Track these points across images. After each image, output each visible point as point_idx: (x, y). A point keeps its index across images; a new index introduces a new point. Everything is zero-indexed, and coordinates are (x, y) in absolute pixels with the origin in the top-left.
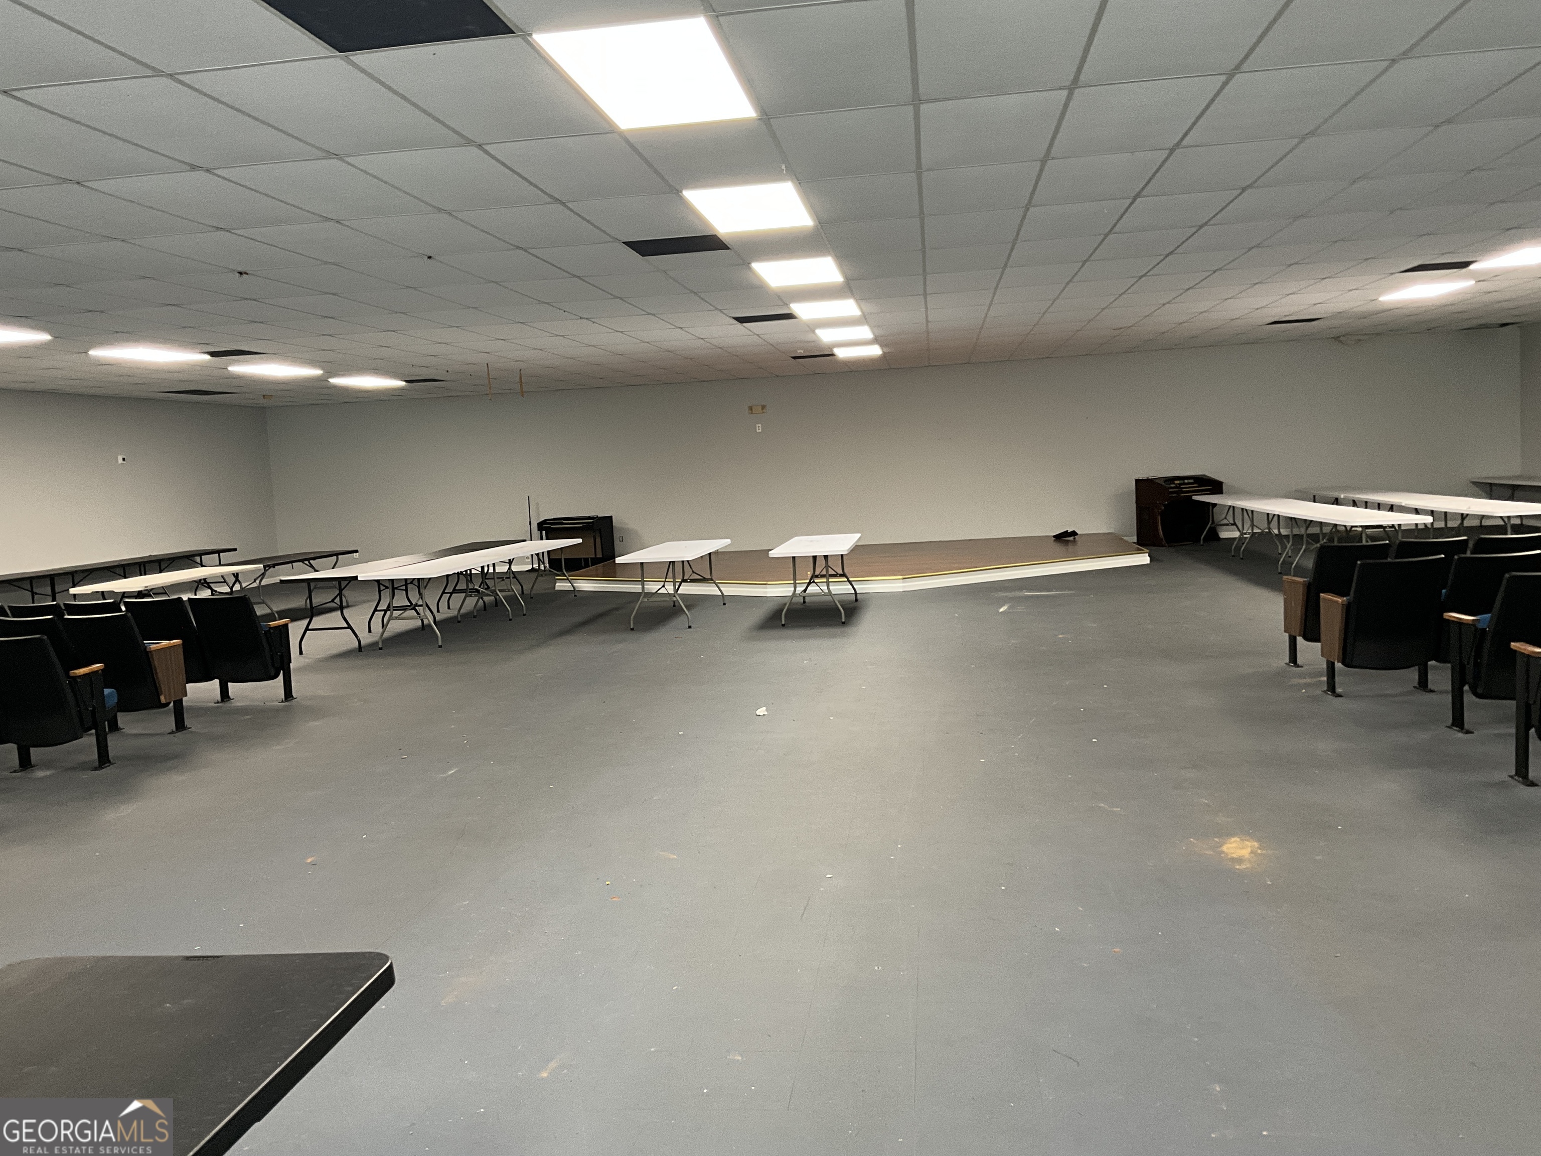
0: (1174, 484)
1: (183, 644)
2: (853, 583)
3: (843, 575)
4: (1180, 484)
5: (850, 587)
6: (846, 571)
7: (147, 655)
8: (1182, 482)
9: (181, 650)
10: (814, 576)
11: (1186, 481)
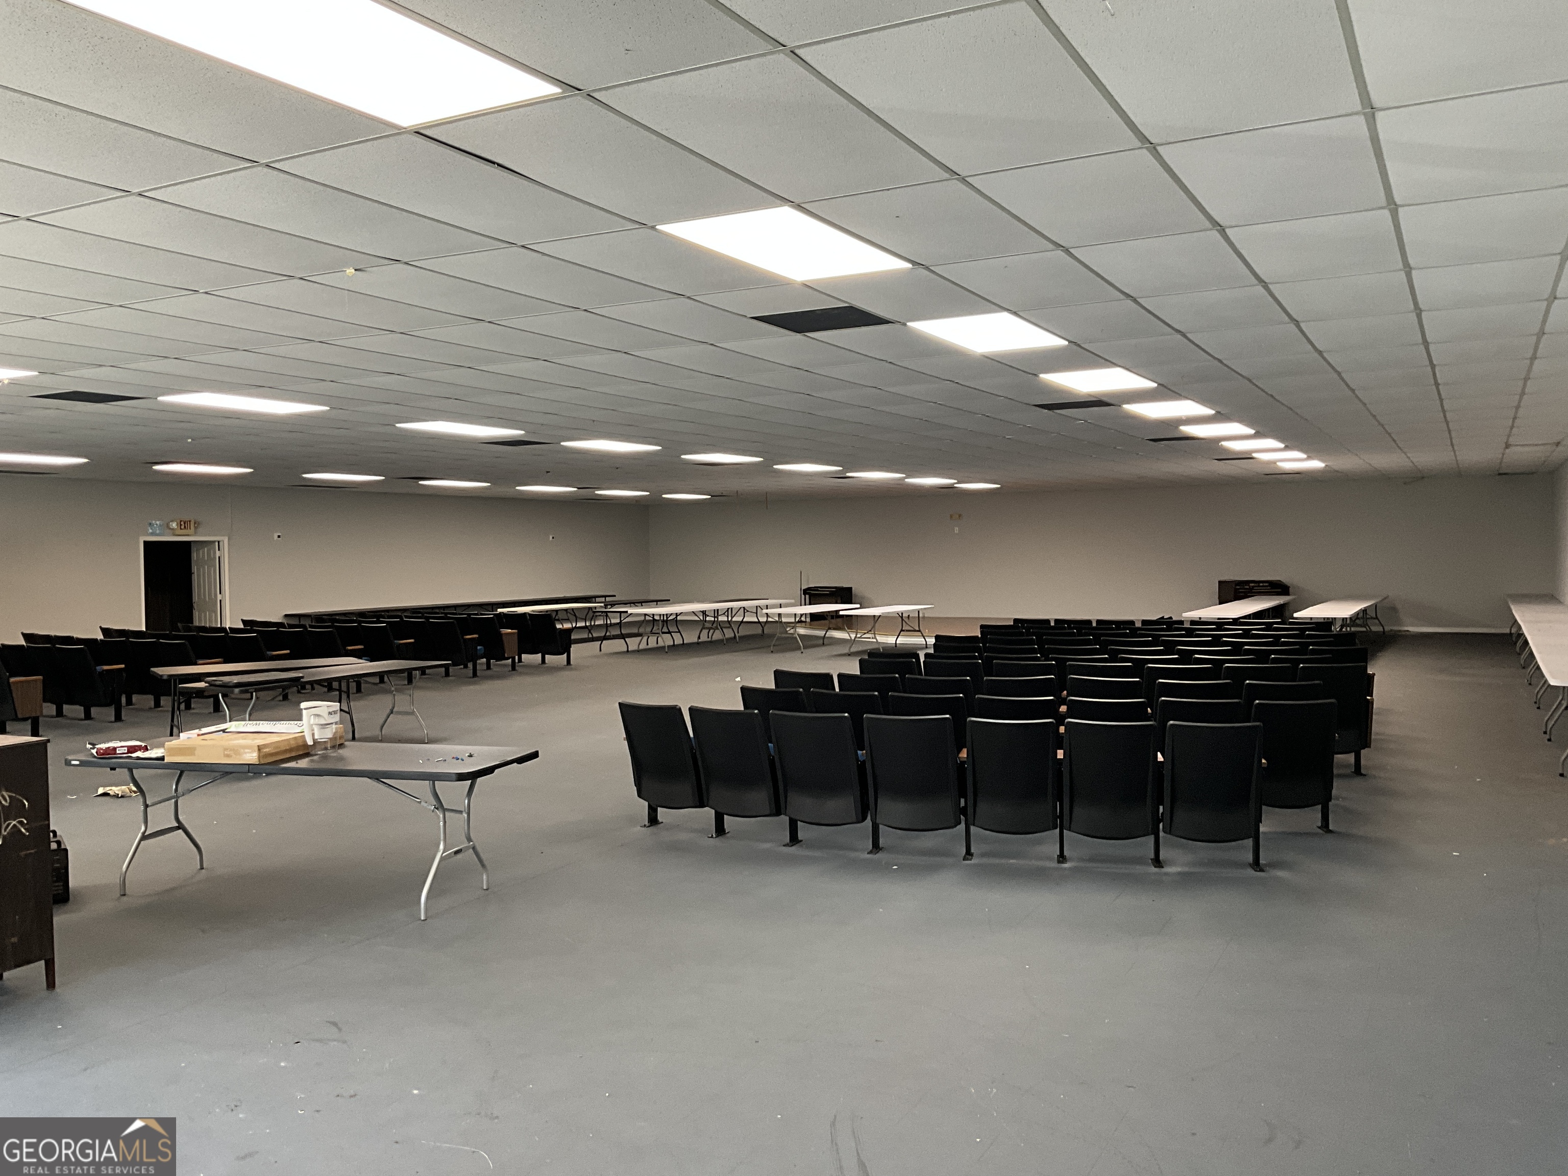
0: (1249, 586)
1: (519, 634)
2: (926, 637)
3: (919, 631)
4: (1253, 587)
5: (924, 640)
6: (921, 629)
7: (501, 635)
8: (1257, 585)
9: (516, 636)
10: (902, 630)
11: (1261, 584)
